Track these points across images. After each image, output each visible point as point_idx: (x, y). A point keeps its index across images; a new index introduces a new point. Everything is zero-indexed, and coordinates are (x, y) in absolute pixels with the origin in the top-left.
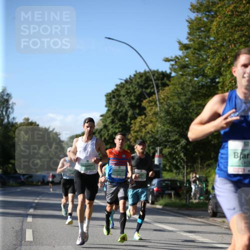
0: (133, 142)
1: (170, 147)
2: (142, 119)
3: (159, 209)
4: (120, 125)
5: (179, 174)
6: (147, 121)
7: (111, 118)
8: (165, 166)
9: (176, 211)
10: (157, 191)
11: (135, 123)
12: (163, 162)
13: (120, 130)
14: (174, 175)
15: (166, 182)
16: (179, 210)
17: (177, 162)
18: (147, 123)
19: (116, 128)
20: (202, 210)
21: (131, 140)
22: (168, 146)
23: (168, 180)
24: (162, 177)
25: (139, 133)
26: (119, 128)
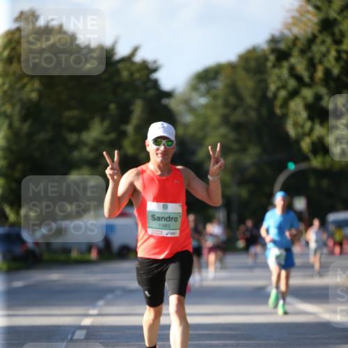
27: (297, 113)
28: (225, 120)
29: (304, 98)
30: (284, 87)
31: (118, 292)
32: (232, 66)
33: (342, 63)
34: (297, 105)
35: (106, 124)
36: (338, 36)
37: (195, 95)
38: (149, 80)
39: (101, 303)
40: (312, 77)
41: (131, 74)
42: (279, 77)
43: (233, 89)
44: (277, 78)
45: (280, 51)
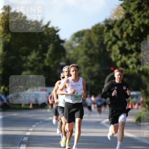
27: (115, 51)
28: (86, 53)
29: (118, 45)
30: (110, 40)
31: (41, 122)
32: (89, 31)
33: (134, 31)
34: (115, 48)
35: (38, 53)
36: (133, 21)
37: (74, 42)
38: (55, 35)
39: (34, 126)
40: (122, 37)
41: (48, 33)
42: (109, 36)
43: (89, 40)
44: (107, 36)
45: (109, 25)
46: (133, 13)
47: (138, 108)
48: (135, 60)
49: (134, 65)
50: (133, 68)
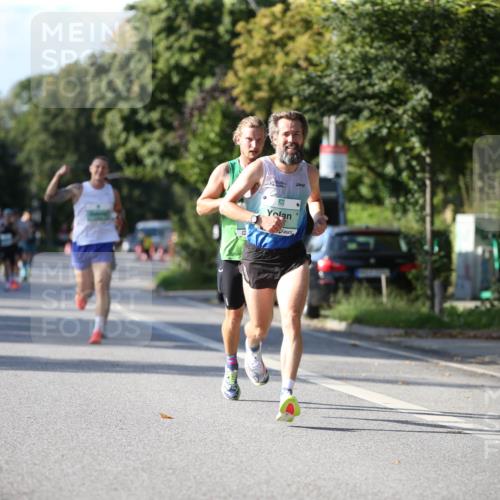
0: (243, 98)
1: (373, 115)
2: (275, 19)
3: (334, 333)
4: (197, 39)
5: (405, 211)
6: (292, 25)
7: (163, 16)
8: (355, 183)
9: (394, 339)
10: (330, 269)
11: (249, 32)
12: (349, 168)
13: (197, 56)
14: (388, 214)
15: (361, 239)
16: (407, 334)
17: (399, 171)
18: (292, 31)
19: (182, 50)
20: (490, 338)
21: (236, 92)
22: (366, 113)
23: (367, 232)
24: (346, 222)
25: (264, 67)
26: (192, 50)
28: (45, 127)
29: (121, 111)
33: (156, 81)
37: (18, 102)
46: (157, 40)
47: (162, 260)
48: (157, 147)
49: (156, 158)
50: (154, 165)
